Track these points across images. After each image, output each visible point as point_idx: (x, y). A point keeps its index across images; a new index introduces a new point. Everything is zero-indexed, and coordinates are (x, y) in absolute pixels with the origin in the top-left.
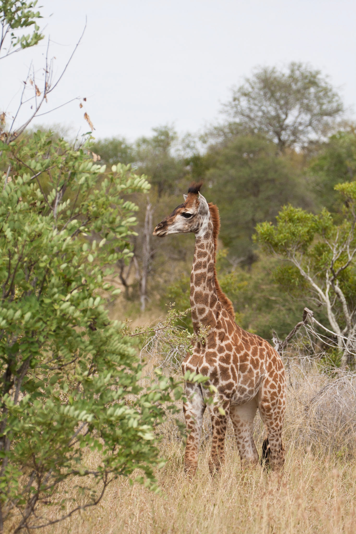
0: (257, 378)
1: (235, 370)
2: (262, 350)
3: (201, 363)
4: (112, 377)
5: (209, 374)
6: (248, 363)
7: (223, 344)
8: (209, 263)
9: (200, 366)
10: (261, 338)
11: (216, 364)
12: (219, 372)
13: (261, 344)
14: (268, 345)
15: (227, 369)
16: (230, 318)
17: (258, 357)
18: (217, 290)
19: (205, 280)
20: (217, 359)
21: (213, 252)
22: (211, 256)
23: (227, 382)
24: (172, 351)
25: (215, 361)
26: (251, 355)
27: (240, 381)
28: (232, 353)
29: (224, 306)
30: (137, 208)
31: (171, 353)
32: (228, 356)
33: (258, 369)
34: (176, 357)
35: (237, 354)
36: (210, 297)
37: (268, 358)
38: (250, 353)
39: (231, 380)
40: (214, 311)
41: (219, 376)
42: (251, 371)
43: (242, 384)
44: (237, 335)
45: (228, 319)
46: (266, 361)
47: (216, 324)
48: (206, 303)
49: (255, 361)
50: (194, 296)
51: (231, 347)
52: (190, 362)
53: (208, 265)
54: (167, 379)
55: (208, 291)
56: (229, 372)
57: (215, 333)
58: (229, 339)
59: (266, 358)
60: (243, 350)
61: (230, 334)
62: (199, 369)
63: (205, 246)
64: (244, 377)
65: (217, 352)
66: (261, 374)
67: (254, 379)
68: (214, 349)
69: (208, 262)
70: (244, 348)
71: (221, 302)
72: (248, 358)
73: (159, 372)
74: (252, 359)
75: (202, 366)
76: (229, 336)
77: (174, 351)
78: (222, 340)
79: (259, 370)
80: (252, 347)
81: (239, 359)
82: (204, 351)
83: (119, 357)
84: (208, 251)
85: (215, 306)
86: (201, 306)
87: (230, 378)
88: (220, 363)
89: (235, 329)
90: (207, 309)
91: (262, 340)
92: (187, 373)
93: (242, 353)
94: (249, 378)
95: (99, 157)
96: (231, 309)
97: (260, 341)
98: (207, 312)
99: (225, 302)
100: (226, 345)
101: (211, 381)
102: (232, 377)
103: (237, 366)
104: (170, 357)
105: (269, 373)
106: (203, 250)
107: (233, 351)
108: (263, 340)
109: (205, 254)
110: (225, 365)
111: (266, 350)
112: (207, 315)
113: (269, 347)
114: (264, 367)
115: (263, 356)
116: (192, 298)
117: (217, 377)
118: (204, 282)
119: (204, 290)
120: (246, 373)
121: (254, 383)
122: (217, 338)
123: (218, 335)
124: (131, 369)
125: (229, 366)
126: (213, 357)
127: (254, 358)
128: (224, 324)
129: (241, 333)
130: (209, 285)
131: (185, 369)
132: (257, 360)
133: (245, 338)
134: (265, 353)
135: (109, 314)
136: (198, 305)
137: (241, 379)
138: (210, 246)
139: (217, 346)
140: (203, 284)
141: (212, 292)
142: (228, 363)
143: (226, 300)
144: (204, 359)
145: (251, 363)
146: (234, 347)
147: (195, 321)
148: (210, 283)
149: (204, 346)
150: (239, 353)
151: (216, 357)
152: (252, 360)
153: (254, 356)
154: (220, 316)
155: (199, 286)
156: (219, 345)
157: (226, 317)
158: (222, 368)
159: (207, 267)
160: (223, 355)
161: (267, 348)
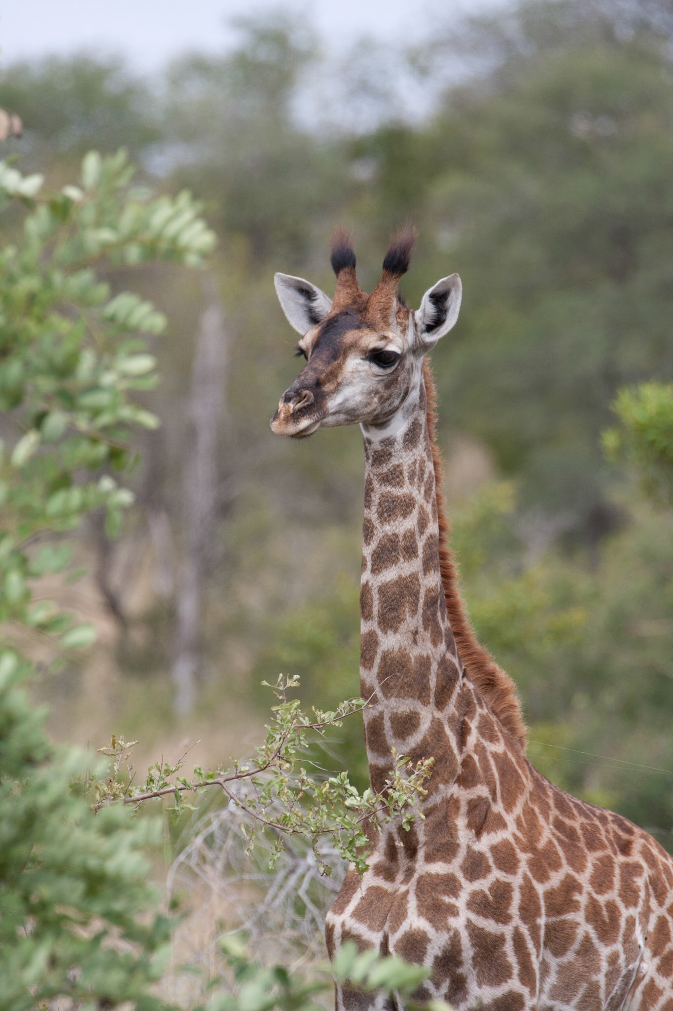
0: (611, 976)
1: (530, 945)
2: (631, 870)
3: (400, 915)
4: (53, 962)
5: (429, 962)
6: (578, 917)
7: (484, 844)
8: (424, 537)
9: (394, 929)
10: (628, 824)
11: (458, 923)
12: (468, 952)
13: (625, 848)
14: (655, 851)
15: (499, 940)
16: (509, 743)
17: (613, 895)
18: (457, 634)
19: (415, 604)
20: (461, 902)
21: (433, 494)
22: (429, 508)
23: (499, 991)
24: (292, 871)
25: (453, 911)
26: (587, 887)
27: (547, 987)
28: (516, 881)
29: (486, 698)
30: (157, 322)
31: (286, 878)
32: (502, 892)
33: (614, 941)
34: (308, 892)
35: (535, 883)
36: (434, 667)
37: (653, 903)
38: (584, 878)
39: (514, 984)
40: (451, 720)
41: (467, 969)
42: (587, 948)
43: (553, 997)
44: (537, 810)
45: (499, 747)
46: (647, 912)
47: (459, 770)
48: (422, 694)
49: (605, 913)
50: (375, 670)
51: (513, 855)
52: (358, 914)
53: (421, 544)
54: (265, 975)
55: (429, 645)
56: (504, 954)
57: (452, 803)
58: (504, 825)
59: (647, 901)
60: (556, 866)
61: (509, 805)
62: (393, 940)
63: (406, 474)
64: (563, 970)
65: (460, 875)
66: (628, 961)
67: (601, 978)
68: (448, 861)
69: (422, 533)
70: (564, 861)
71: (474, 681)
72: (577, 897)
73: (237, 948)
74: (593, 903)
75: (404, 928)
76: (503, 813)
77: (300, 871)
78: (478, 828)
79: (618, 947)
80: (591, 859)
81: (542, 903)
82: (410, 872)
83: (80, 887)
84: (415, 493)
85: (454, 698)
86: (404, 706)
87: (509, 976)
88: (473, 917)
89: (529, 785)
90: (427, 715)
91: (630, 832)
92: (344, 953)
93: (556, 879)
94: (582, 977)
95: (17, 123)
96: (512, 706)
97: (624, 836)
98: (425, 726)
99: (490, 683)
100: (494, 849)
101: (437, 985)
102: (516, 969)
103: (534, 930)
104: (283, 894)
105: (657, 961)
106: (397, 492)
107: (520, 872)
108: (637, 830)
109: (406, 506)
110: (490, 926)
111: (647, 872)
112: (424, 740)
113: (660, 858)
114: (638, 936)
115: (635, 892)
116: (370, 676)
117: (460, 971)
118: (414, 612)
119: (415, 642)
120: (570, 956)
121: (602, 995)
122: (461, 822)
123: (464, 808)
124: (130, 934)
125: (507, 931)
126: (445, 892)
127: (602, 899)
128: (487, 768)
129: (551, 802)
130: (430, 621)
131: (337, 940)
132: (612, 907)
133: (567, 822)
134: (640, 882)
135: (49, 722)
136: (393, 702)
137: (552, 979)
138: (422, 471)
139: (462, 853)
140: (412, 621)
141: (443, 647)
142: (503, 917)
143: (492, 674)
144: (412, 903)
145: (588, 919)
146: (523, 857)
147: (381, 762)
148: (434, 614)
149: (412, 852)
150: (543, 877)
151: (456, 896)
152: (593, 905)
153: (600, 892)
154: (472, 739)
155: (396, 631)
156: (469, 847)
157: (492, 738)
158: (477, 935)
159: (420, 551)
160: (483, 885)
161: (652, 861)
